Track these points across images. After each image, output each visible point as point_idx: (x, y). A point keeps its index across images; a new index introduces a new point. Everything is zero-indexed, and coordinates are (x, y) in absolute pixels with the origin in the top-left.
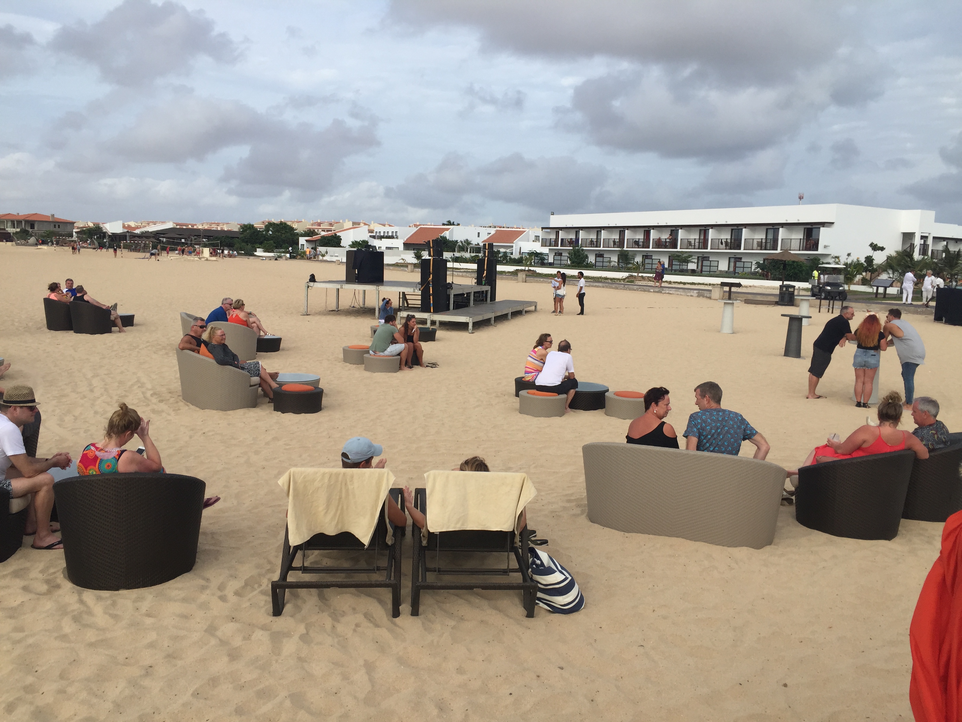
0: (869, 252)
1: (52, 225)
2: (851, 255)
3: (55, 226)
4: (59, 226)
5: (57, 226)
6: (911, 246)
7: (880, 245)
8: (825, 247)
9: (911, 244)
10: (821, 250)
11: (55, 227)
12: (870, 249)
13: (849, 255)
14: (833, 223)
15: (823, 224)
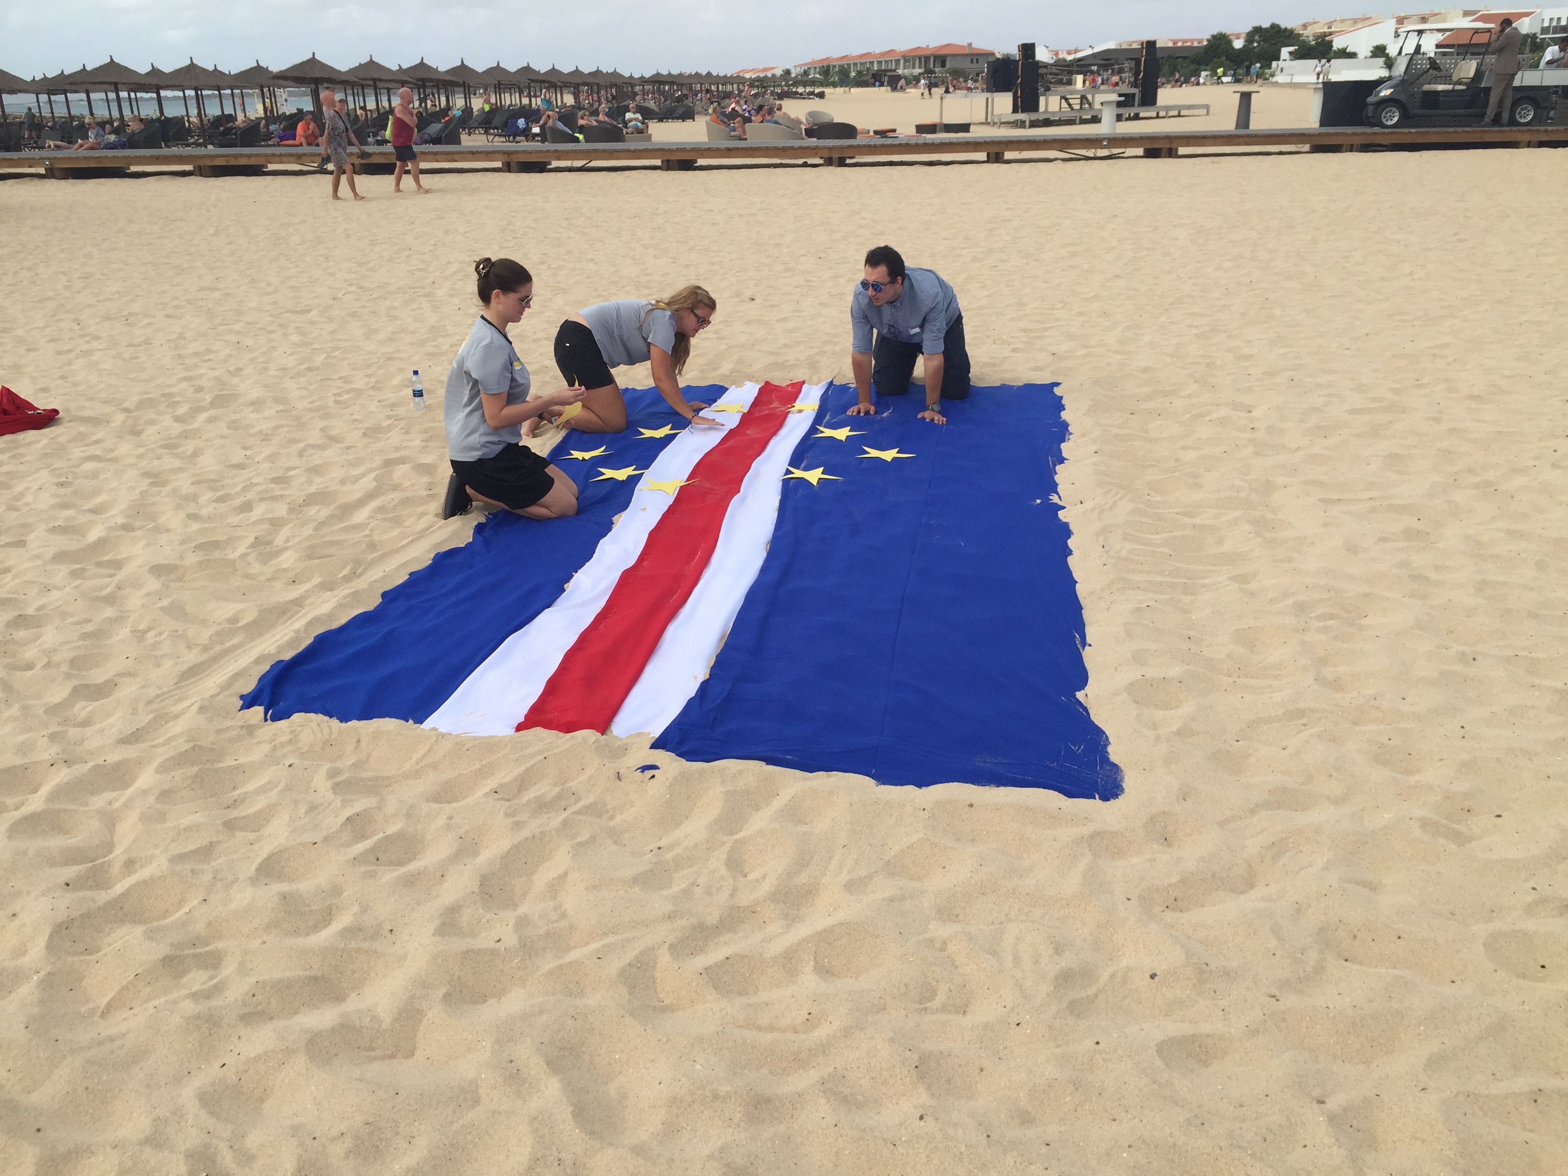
1: (969, 59)
3: (972, 60)
4: (977, 60)
5: (975, 61)
11: (972, 62)
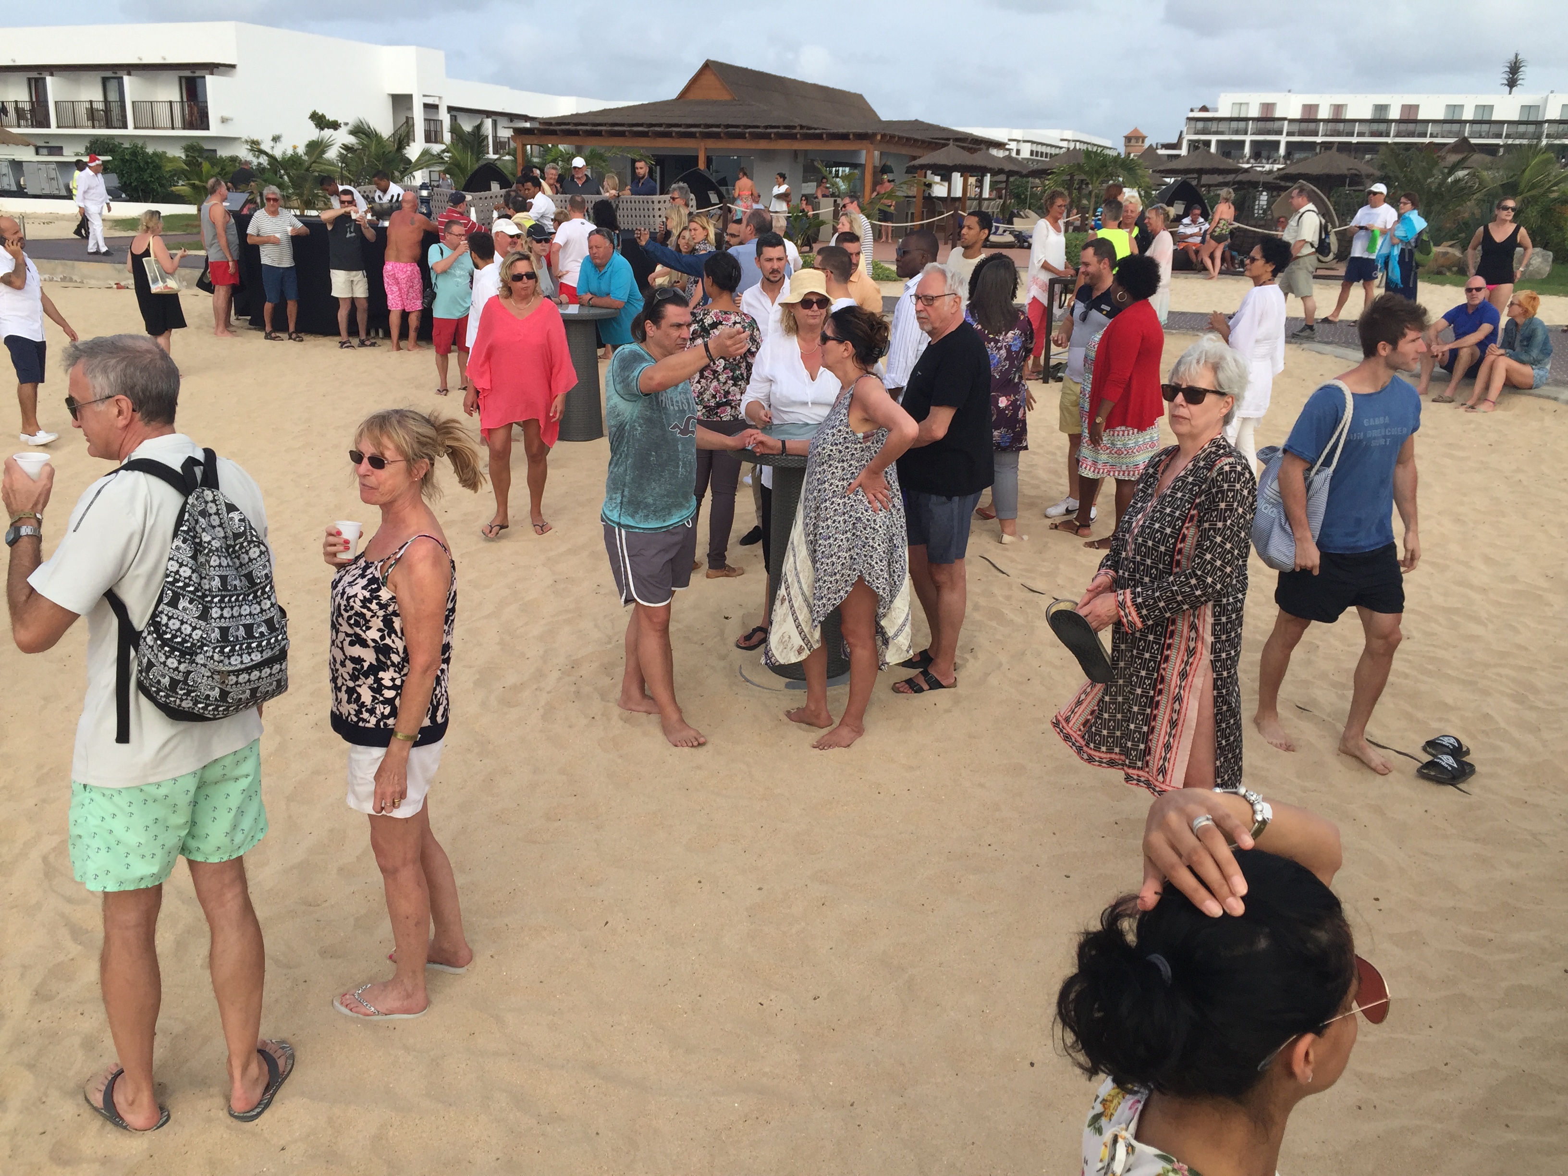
0: (313, 133)
2: (282, 139)
6: (407, 122)
7: (330, 117)
8: (223, 122)
9: (407, 118)
10: (215, 129)
12: (311, 124)
13: (276, 139)
14: (233, 66)
15: (213, 68)
